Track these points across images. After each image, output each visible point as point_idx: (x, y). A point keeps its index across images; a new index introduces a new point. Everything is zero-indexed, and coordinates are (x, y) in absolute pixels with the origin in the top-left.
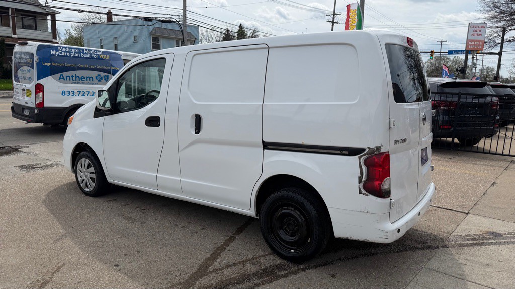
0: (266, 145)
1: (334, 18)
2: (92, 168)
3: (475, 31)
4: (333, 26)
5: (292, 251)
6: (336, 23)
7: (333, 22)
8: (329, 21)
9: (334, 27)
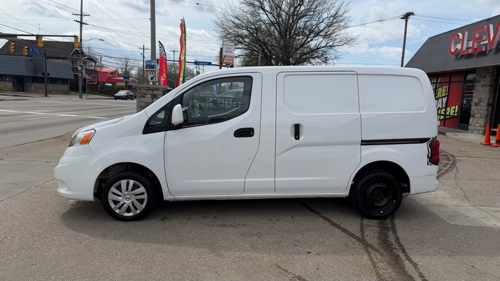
0: (365, 143)
1: (81, 19)
2: (142, 187)
3: (227, 48)
4: (81, 26)
5: (382, 212)
6: (84, 23)
7: (81, 23)
8: (77, 21)
9: (83, 27)
